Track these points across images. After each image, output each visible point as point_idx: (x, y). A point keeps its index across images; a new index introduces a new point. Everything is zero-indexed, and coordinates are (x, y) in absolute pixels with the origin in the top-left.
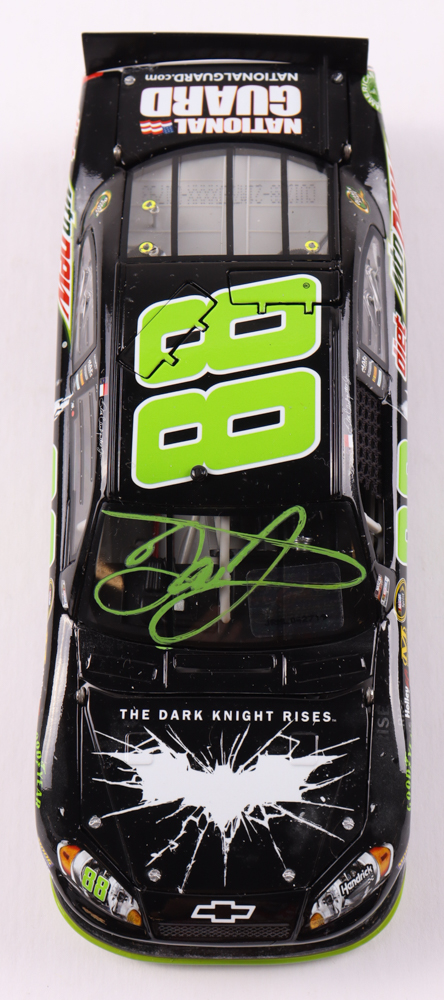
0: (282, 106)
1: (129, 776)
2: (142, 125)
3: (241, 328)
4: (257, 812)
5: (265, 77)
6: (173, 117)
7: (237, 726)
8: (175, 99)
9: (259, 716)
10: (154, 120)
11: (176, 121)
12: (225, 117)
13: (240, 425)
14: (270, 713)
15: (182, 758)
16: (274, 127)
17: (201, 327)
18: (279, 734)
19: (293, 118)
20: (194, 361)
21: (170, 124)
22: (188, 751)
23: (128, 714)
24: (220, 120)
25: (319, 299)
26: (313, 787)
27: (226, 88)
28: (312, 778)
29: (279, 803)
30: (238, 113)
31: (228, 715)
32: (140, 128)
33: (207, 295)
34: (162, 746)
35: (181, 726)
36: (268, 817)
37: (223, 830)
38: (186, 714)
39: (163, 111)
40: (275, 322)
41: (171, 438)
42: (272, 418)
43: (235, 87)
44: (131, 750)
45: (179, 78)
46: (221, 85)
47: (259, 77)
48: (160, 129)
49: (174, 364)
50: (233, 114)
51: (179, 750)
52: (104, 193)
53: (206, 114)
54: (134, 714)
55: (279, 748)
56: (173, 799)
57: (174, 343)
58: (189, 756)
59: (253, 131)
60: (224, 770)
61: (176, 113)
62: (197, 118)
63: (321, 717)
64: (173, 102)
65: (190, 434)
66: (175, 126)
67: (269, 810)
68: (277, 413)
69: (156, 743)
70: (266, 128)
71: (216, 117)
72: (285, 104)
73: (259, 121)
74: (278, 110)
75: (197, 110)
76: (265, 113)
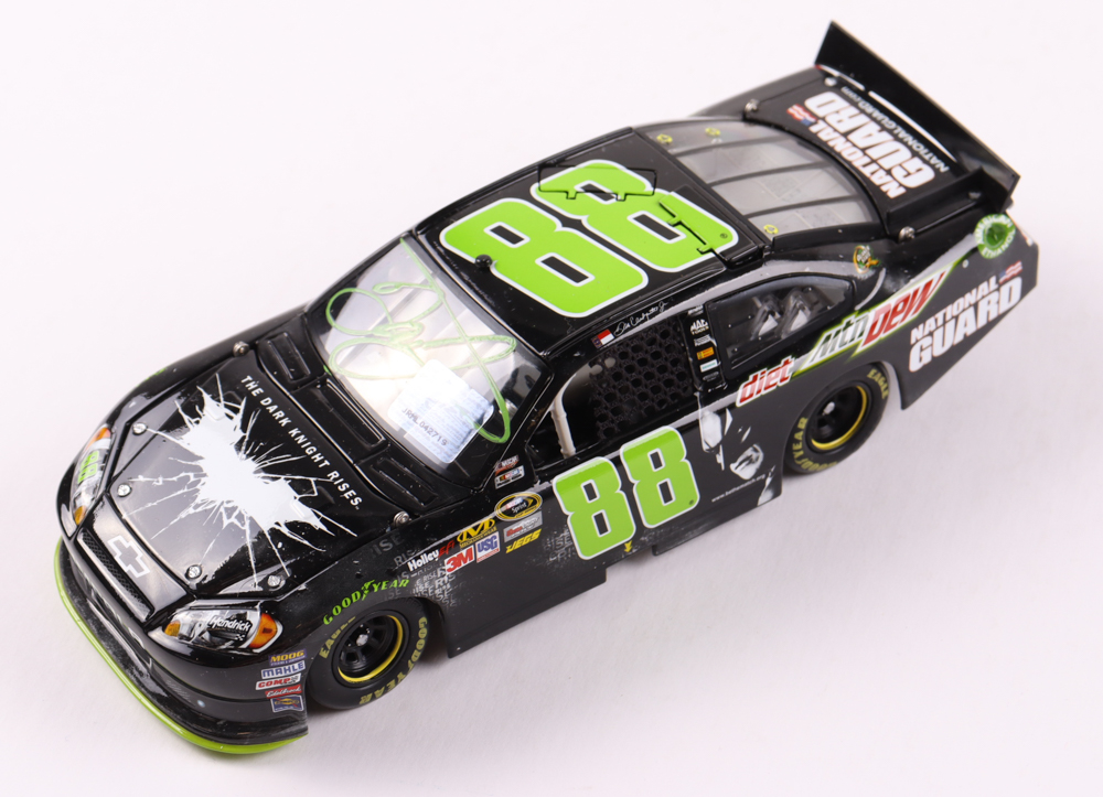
0: (905, 173)
1: (195, 415)
2: (795, 107)
3: (643, 220)
4: (230, 511)
5: (922, 151)
6: (823, 119)
7: (296, 449)
8: (841, 112)
9: (318, 458)
10: (807, 110)
11: (820, 122)
13: (553, 263)
14: (327, 463)
15: (240, 434)
16: (878, 179)
17: (621, 197)
18: (312, 479)
19: (901, 185)
20: (587, 210)
21: (813, 120)
22: (247, 434)
23: (249, 382)
24: (849, 144)
25: (718, 251)
26: (285, 530)
27: (884, 133)
28: (292, 526)
29: (251, 518)
30: (868, 152)
31: (301, 439)
32: (790, 107)
34: (238, 418)
35: (266, 417)
36: (233, 520)
37: (198, 501)
38: (279, 414)
39: (820, 112)
40: (670, 235)
41: (500, 231)
42: (577, 277)
43: (891, 138)
44: (219, 401)
45: (863, 105)
46: (884, 129)
47: (918, 147)
48: (802, 118)
49: (569, 198)
50: (864, 150)
51: (244, 428)
54: (251, 386)
55: (297, 486)
56: (197, 453)
57: (590, 189)
58: (244, 437)
59: (860, 168)
60: (252, 465)
61: (828, 118)
62: (836, 131)
63: (353, 497)
64: (837, 112)
65: (514, 239)
66: (814, 123)
67: (240, 517)
68: (585, 277)
69: (236, 411)
70: (873, 173)
71: (848, 140)
72: (909, 174)
73: (874, 167)
74: (898, 173)
75: (843, 128)
76: (887, 167)
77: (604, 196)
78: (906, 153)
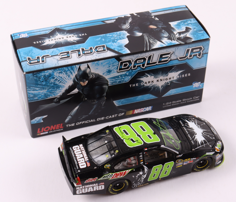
1: (202, 142)
2: (88, 166)
3: (127, 134)
4: (198, 127)
6: (85, 162)
7: (188, 130)
10: (87, 165)
11: (86, 161)
12: (83, 155)
13: (144, 130)
14: (184, 127)
15: (196, 136)
18: (186, 126)
19: (79, 146)
20: (135, 138)
21: (87, 162)
22: (194, 135)
23: (193, 143)
24: (84, 155)
25: (118, 127)
27: (76, 156)
28: (190, 121)
29: (196, 125)
30: (81, 153)
31: (187, 132)
32: (89, 166)
33: (123, 140)
34: (196, 138)
35: (192, 137)
36: (198, 126)
37: (203, 131)
38: (189, 136)
39: (85, 163)
40: (124, 131)
41: (151, 138)
44: (198, 142)
45: (76, 164)
46: (76, 157)
47: (72, 152)
48: (89, 163)
49: (138, 141)
50: (82, 153)
51: (195, 136)
52: (105, 167)
53: (83, 157)
54: (193, 142)
56: (202, 136)
57: (134, 141)
58: (195, 135)
59: (84, 150)
60: (195, 131)
61: (84, 161)
62: (84, 158)
63: (181, 122)
64: (82, 163)
65: (149, 136)
66: (87, 161)
68: (140, 127)
69: (196, 139)
70: (83, 149)
71: (83, 156)
72: (77, 148)
73: (82, 150)
74: (79, 148)
75: (83, 159)
76: (80, 149)
77: (132, 140)
78: (75, 152)
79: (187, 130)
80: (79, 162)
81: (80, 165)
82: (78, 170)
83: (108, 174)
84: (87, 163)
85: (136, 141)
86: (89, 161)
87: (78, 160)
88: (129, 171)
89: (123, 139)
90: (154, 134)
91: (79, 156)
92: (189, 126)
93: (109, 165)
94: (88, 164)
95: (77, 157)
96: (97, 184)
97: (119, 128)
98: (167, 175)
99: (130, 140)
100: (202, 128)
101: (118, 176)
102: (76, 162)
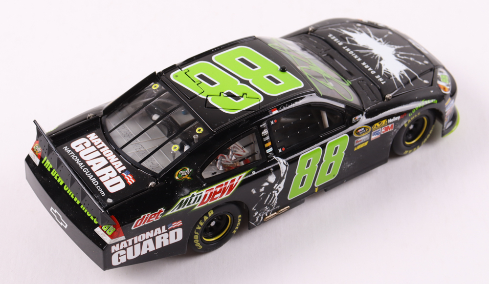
1: (403, 75)
2: (131, 183)
3: (212, 83)
4: (380, 41)
5: (73, 156)
6: (118, 174)
7: (357, 53)
8: (109, 178)
9: (348, 50)
10: (125, 181)
11: (120, 172)
12: (106, 158)
13: (253, 67)
14: (344, 48)
15: (382, 62)
16: (98, 141)
17: (222, 94)
18: (349, 43)
21: (123, 173)
22: (378, 62)
23: (383, 81)
24: (108, 158)
25: (179, 70)
27: (89, 165)
28: (354, 32)
30: (100, 154)
31: (356, 57)
32: (133, 184)
33: (207, 99)
34: (384, 68)
36: (378, 39)
37: (394, 48)
38: (367, 67)
39: (119, 179)
40: (201, 77)
41: (277, 82)
42: (242, 60)
43: (87, 162)
44: (394, 76)
45: (96, 183)
46: (89, 167)
47: (75, 158)
48: (128, 175)
49: (246, 94)
50: (102, 155)
51: (380, 65)
52: (177, 178)
54: (381, 80)
55: (353, 42)
56: (398, 62)
57: (237, 98)
58: (380, 61)
59: (105, 146)
60: (375, 52)
61: (116, 174)
62: (113, 167)
63: (332, 36)
64: (110, 178)
65: (270, 77)
66: (122, 171)
68: (239, 60)
69: (385, 70)
70: (101, 143)
71: (108, 161)
72: (83, 144)
73: (99, 147)
74: (88, 144)
75: (110, 168)
76: (93, 147)
77: (230, 95)
78: (82, 155)
79: (354, 52)
80: (102, 179)
81: (107, 185)
82: (105, 199)
83: (189, 194)
84: (126, 177)
85: (242, 97)
86: (129, 171)
87: (98, 174)
88: (240, 177)
89: (205, 98)
90: (283, 70)
91: (97, 164)
92: (356, 43)
93: (188, 169)
94: (130, 178)
95: (92, 166)
96: (164, 227)
97: (185, 73)
98: (334, 176)
99: (225, 95)
100: (390, 44)
101: (216, 196)
102: (94, 180)
